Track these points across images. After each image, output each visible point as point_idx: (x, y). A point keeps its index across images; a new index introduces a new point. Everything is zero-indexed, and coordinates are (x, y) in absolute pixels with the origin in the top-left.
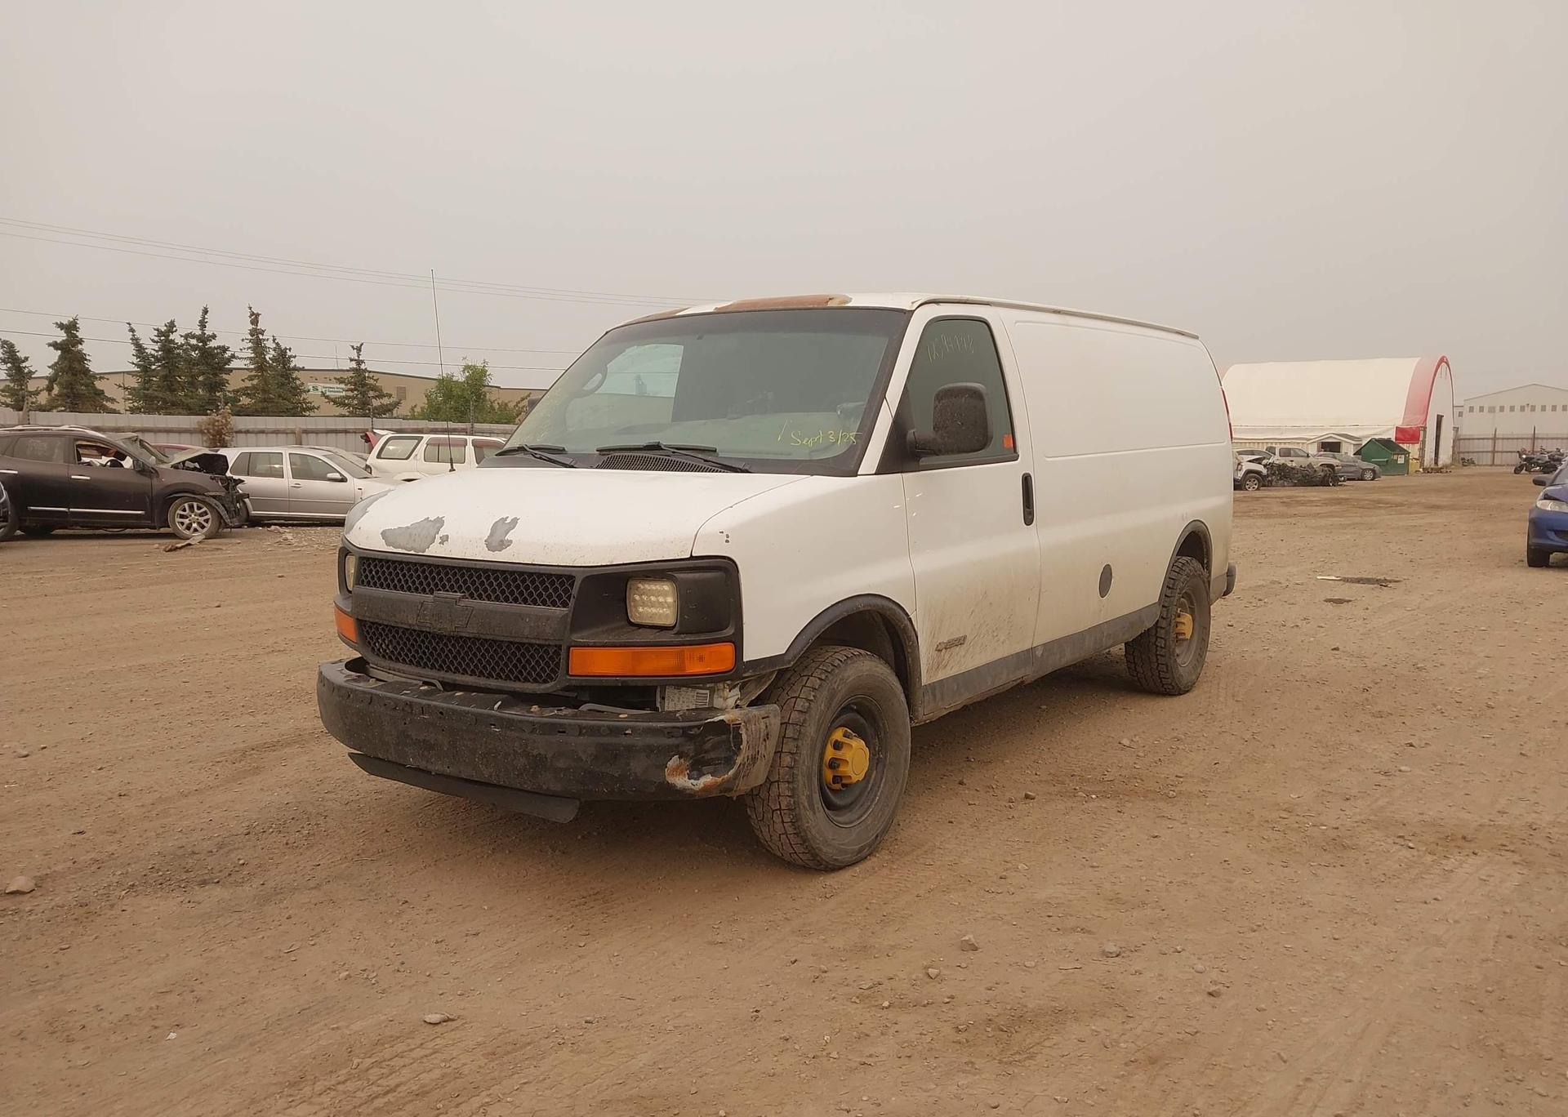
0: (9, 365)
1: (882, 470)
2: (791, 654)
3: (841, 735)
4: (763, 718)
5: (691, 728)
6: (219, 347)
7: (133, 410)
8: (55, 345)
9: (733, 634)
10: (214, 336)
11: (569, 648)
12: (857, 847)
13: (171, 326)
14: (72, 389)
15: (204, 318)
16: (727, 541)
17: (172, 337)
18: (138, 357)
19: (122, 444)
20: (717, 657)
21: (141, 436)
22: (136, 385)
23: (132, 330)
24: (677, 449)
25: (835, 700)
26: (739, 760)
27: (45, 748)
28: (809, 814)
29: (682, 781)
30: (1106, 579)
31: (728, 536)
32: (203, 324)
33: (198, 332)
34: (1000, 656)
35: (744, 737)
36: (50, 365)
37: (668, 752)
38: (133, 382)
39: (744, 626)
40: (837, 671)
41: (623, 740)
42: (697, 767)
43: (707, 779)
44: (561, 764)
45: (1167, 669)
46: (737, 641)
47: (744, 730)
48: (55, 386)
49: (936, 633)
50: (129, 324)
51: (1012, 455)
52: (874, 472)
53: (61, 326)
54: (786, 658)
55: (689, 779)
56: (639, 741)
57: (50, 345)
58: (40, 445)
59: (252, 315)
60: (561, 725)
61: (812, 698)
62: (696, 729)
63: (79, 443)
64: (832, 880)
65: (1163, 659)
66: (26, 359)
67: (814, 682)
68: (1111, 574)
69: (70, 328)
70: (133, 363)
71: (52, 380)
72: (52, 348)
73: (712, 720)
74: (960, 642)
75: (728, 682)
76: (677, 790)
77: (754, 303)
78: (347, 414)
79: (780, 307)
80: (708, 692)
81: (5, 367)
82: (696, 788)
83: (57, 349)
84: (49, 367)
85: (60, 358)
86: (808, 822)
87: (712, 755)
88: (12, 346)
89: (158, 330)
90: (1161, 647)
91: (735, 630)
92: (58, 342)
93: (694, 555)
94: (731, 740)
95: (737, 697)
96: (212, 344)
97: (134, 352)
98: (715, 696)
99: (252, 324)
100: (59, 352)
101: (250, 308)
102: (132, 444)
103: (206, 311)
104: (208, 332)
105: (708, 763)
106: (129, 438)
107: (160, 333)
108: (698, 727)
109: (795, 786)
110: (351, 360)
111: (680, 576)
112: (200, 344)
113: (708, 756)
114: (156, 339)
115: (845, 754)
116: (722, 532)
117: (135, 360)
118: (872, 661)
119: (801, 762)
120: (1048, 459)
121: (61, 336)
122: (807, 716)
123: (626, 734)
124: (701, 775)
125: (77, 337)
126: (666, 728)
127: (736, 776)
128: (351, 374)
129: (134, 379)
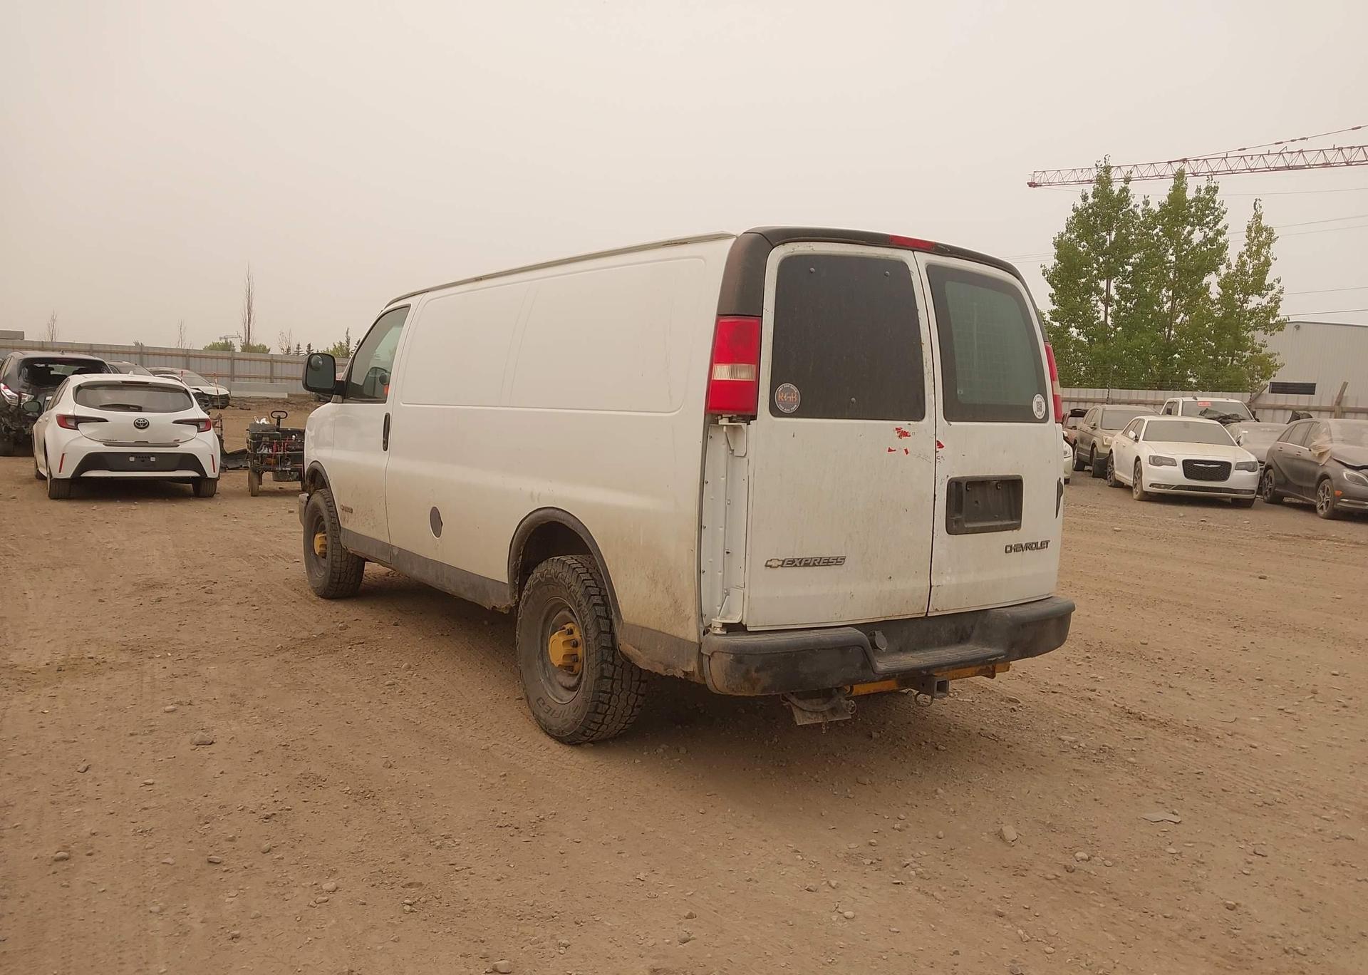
34: (372, 536)
49: (339, 497)
51: (382, 399)
68: (440, 518)
74: (350, 510)
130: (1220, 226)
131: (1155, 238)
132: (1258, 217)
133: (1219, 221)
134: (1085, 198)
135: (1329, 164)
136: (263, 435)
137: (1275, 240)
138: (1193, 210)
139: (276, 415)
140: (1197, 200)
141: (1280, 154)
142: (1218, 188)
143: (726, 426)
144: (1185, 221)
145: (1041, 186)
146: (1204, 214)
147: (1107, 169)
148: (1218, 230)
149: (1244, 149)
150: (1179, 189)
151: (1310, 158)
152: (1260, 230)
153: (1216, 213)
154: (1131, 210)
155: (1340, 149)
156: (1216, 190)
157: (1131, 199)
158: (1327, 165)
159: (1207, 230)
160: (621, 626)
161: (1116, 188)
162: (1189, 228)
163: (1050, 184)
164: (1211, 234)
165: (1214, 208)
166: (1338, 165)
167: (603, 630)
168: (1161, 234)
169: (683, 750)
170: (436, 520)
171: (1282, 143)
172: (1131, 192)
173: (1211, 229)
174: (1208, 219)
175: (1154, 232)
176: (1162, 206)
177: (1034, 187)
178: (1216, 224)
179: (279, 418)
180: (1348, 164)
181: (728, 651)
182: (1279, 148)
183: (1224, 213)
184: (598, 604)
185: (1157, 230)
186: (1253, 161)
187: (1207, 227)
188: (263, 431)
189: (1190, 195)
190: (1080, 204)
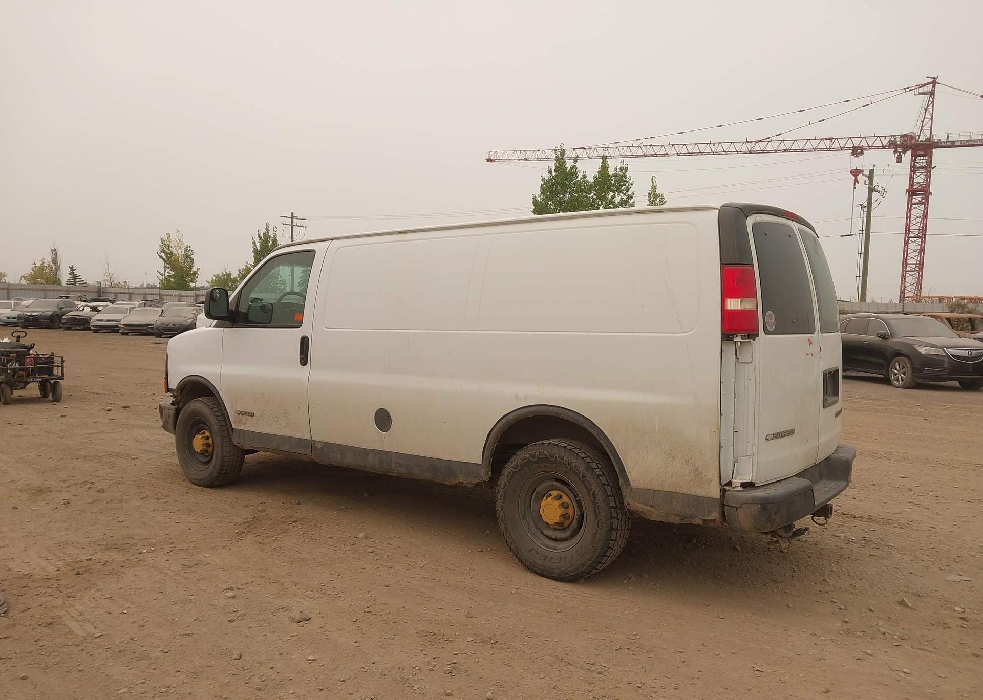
1: (217, 326)
2: (176, 391)
34: (283, 434)
49: (234, 404)
52: (213, 326)
68: (390, 417)
74: (252, 415)
120: (325, 329)
130: (629, 193)
131: (591, 200)
132: (654, 188)
133: (629, 189)
134: (550, 172)
135: (668, 154)
136: (11, 352)
137: (665, 202)
138: (613, 182)
139: (15, 334)
140: (615, 175)
141: (639, 146)
142: (627, 168)
143: (741, 342)
144: (609, 189)
145: (494, 161)
146: (620, 185)
147: (563, 153)
148: (629, 195)
149: (618, 143)
150: (604, 168)
151: (657, 150)
152: (655, 196)
153: (627, 185)
154: (578, 181)
155: (673, 145)
156: (626, 169)
157: (578, 174)
158: (666, 155)
159: (622, 195)
160: (629, 489)
161: (569, 164)
162: (611, 194)
163: (500, 160)
164: (625, 198)
165: (625, 181)
166: (673, 155)
167: (609, 494)
168: (594, 197)
169: (646, 576)
170: (383, 419)
171: (640, 139)
172: (578, 169)
173: (624, 194)
174: (622, 188)
175: (591, 196)
176: (596, 179)
177: (490, 161)
178: (627, 191)
179: (19, 337)
180: (678, 154)
181: (756, 502)
182: (638, 143)
183: (632, 184)
184: (600, 475)
185: (592, 195)
186: (624, 150)
187: (622, 193)
188: (10, 348)
189: (611, 172)
190: (547, 176)
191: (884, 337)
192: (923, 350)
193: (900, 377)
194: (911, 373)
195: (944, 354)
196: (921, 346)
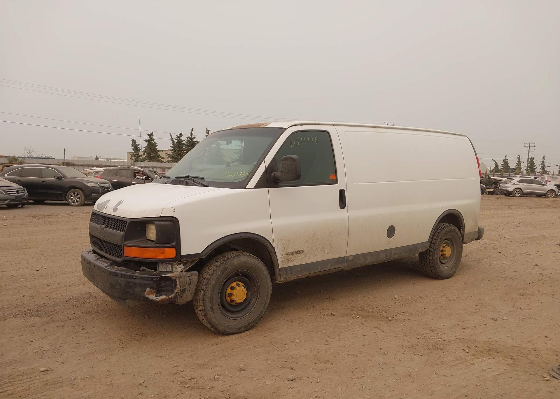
0: (134, 147)
1: (256, 187)
2: (203, 254)
3: (236, 284)
4: (188, 276)
5: (154, 278)
6: (196, 141)
7: (169, 161)
8: (146, 141)
9: (175, 245)
10: (195, 138)
11: (124, 246)
12: (238, 327)
13: (181, 134)
14: (150, 155)
15: (192, 132)
16: (174, 211)
17: (181, 138)
18: (172, 144)
19: (148, 173)
20: (170, 253)
21: (155, 169)
22: (172, 153)
23: (171, 136)
24: (192, 177)
25: (226, 272)
26: (176, 291)
27: (46, 268)
28: (211, 313)
29: (152, 297)
30: (391, 232)
31: (174, 209)
32: (191, 134)
33: (190, 136)
34: (326, 258)
35: (178, 283)
36: (144, 147)
37: (145, 286)
38: (171, 153)
39: (181, 242)
40: (229, 261)
41: (134, 280)
42: (159, 292)
43: (163, 297)
44: (117, 287)
45: (434, 269)
46: (178, 248)
47: (178, 280)
48: (146, 154)
49: (286, 248)
50: (170, 134)
51: (335, 182)
52: (253, 187)
53: (148, 135)
54: (202, 255)
55: (155, 296)
56: (137, 281)
57: (144, 141)
58: (124, 172)
59: (207, 131)
60: (117, 273)
61: (215, 270)
62: (156, 279)
63: (135, 172)
64: (223, 339)
65: (432, 264)
66: (139, 145)
67: (218, 264)
68: (395, 229)
69: (151, 135)
70: (171, 146)
71: (145, 152)
72: (145, 142)
73: (163, 276)
74: (301, 252)
75: (177, 262)
76: (150, 300)
77: (251, 125)
78: (238, 164)
79: (257, 127)
80: (170, 265)
81: (132, 148)
82: (158, 300)
83: (146, 142)
84: (144, 148)
85: (147, 145)
86: (211, 316)
87: (166, 289)
88: (135, 141)
89: (177, 136)
90: (431, 259)
91: (176, 243)
92: (147, 140)
93: (161, 216)
94: (173, 284)
95: (182, 268)
96: (194, 140)
97: (171, 143)
98: (173, 267)
99: (207, 133)
100: (147, 143)
101: (207, 128)
102: (151, 172)
103: (192, 130)
104: (193, 136)
105: (164, 291)
106: (150, 171)
107: (178, 137)
108: (158, 278)
109: (205, 302)
110: (239, 146)
111: (156, 223)
112: (191, 140)
113: (163, 289)
114: (176, 138)
115: (234, 292)
116: (172, 208)
117: (172, 145)
118: (249, 257)
119: (208, 293)
120: (355, 184)
121: (148, 138)
122: (212, 277)
123: (134, 278)
124: (161, 295)
125: (153, 138)
126: (146, 277)
127: (175, 297)
128: (239, 151)
129: (171, 151)
191: (59, 178)
192: (89, 185)
193: (75, 200)
194: (83, 197)
195: (98, 186)
196: (88, 183)
